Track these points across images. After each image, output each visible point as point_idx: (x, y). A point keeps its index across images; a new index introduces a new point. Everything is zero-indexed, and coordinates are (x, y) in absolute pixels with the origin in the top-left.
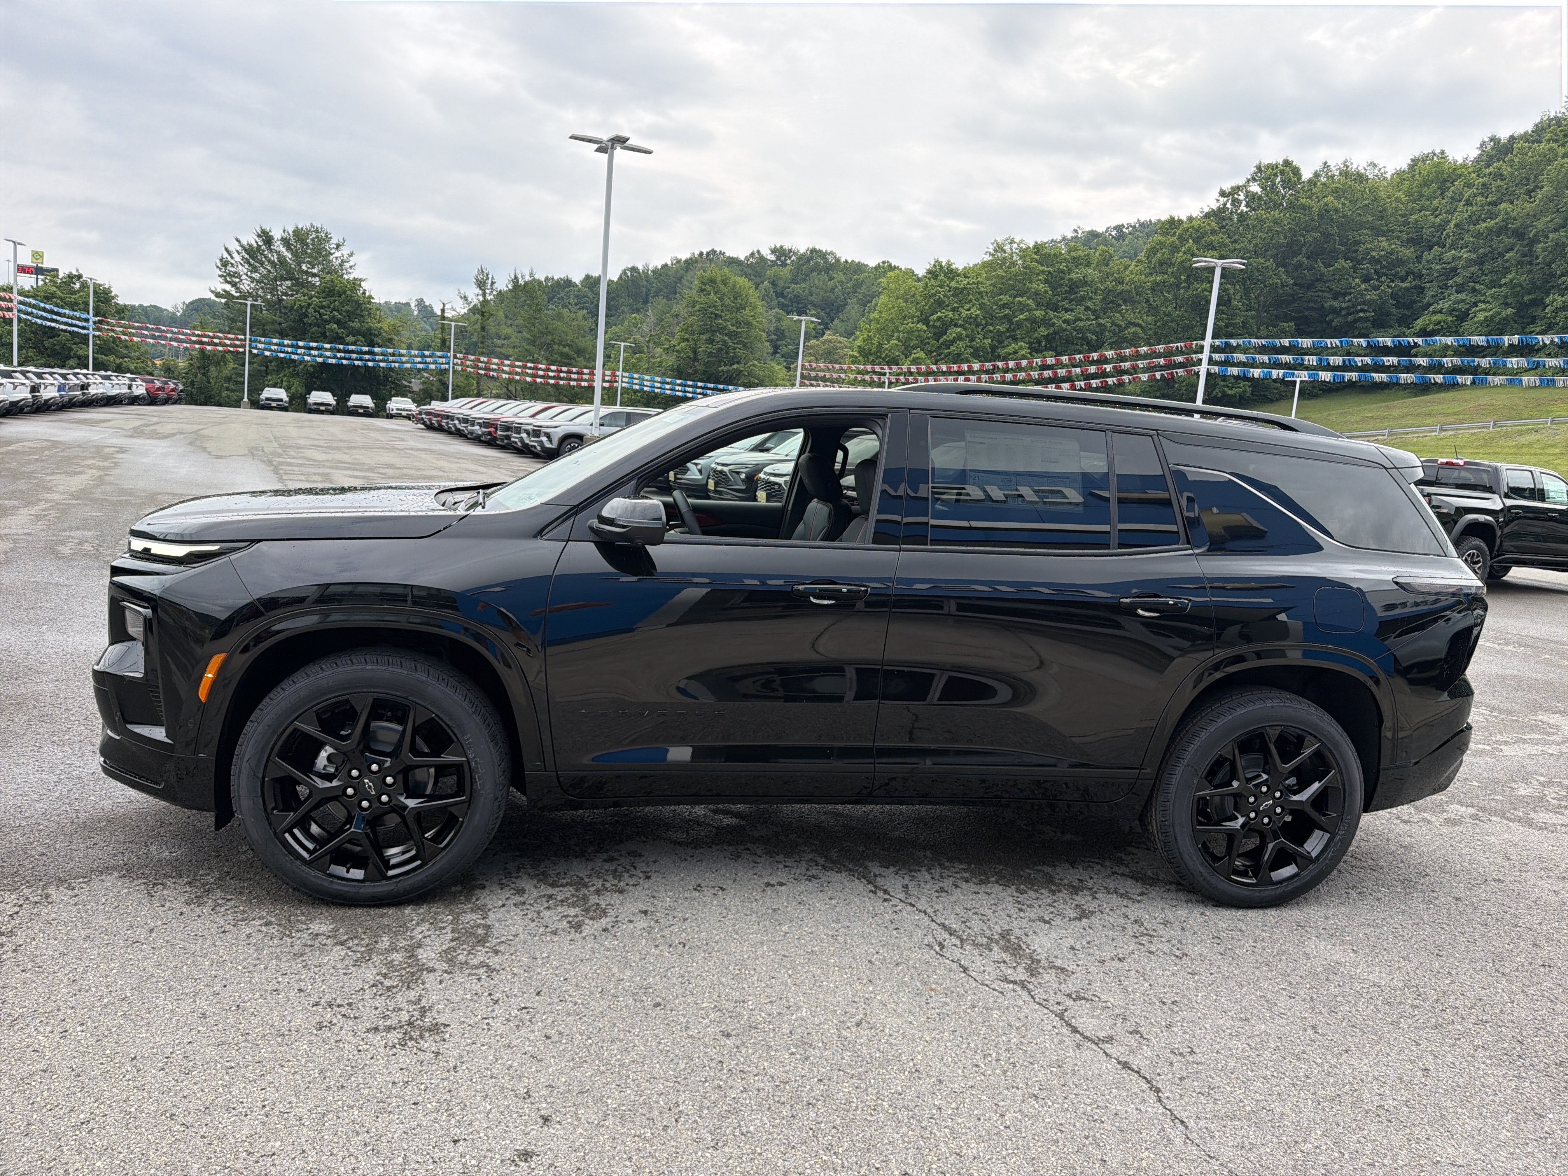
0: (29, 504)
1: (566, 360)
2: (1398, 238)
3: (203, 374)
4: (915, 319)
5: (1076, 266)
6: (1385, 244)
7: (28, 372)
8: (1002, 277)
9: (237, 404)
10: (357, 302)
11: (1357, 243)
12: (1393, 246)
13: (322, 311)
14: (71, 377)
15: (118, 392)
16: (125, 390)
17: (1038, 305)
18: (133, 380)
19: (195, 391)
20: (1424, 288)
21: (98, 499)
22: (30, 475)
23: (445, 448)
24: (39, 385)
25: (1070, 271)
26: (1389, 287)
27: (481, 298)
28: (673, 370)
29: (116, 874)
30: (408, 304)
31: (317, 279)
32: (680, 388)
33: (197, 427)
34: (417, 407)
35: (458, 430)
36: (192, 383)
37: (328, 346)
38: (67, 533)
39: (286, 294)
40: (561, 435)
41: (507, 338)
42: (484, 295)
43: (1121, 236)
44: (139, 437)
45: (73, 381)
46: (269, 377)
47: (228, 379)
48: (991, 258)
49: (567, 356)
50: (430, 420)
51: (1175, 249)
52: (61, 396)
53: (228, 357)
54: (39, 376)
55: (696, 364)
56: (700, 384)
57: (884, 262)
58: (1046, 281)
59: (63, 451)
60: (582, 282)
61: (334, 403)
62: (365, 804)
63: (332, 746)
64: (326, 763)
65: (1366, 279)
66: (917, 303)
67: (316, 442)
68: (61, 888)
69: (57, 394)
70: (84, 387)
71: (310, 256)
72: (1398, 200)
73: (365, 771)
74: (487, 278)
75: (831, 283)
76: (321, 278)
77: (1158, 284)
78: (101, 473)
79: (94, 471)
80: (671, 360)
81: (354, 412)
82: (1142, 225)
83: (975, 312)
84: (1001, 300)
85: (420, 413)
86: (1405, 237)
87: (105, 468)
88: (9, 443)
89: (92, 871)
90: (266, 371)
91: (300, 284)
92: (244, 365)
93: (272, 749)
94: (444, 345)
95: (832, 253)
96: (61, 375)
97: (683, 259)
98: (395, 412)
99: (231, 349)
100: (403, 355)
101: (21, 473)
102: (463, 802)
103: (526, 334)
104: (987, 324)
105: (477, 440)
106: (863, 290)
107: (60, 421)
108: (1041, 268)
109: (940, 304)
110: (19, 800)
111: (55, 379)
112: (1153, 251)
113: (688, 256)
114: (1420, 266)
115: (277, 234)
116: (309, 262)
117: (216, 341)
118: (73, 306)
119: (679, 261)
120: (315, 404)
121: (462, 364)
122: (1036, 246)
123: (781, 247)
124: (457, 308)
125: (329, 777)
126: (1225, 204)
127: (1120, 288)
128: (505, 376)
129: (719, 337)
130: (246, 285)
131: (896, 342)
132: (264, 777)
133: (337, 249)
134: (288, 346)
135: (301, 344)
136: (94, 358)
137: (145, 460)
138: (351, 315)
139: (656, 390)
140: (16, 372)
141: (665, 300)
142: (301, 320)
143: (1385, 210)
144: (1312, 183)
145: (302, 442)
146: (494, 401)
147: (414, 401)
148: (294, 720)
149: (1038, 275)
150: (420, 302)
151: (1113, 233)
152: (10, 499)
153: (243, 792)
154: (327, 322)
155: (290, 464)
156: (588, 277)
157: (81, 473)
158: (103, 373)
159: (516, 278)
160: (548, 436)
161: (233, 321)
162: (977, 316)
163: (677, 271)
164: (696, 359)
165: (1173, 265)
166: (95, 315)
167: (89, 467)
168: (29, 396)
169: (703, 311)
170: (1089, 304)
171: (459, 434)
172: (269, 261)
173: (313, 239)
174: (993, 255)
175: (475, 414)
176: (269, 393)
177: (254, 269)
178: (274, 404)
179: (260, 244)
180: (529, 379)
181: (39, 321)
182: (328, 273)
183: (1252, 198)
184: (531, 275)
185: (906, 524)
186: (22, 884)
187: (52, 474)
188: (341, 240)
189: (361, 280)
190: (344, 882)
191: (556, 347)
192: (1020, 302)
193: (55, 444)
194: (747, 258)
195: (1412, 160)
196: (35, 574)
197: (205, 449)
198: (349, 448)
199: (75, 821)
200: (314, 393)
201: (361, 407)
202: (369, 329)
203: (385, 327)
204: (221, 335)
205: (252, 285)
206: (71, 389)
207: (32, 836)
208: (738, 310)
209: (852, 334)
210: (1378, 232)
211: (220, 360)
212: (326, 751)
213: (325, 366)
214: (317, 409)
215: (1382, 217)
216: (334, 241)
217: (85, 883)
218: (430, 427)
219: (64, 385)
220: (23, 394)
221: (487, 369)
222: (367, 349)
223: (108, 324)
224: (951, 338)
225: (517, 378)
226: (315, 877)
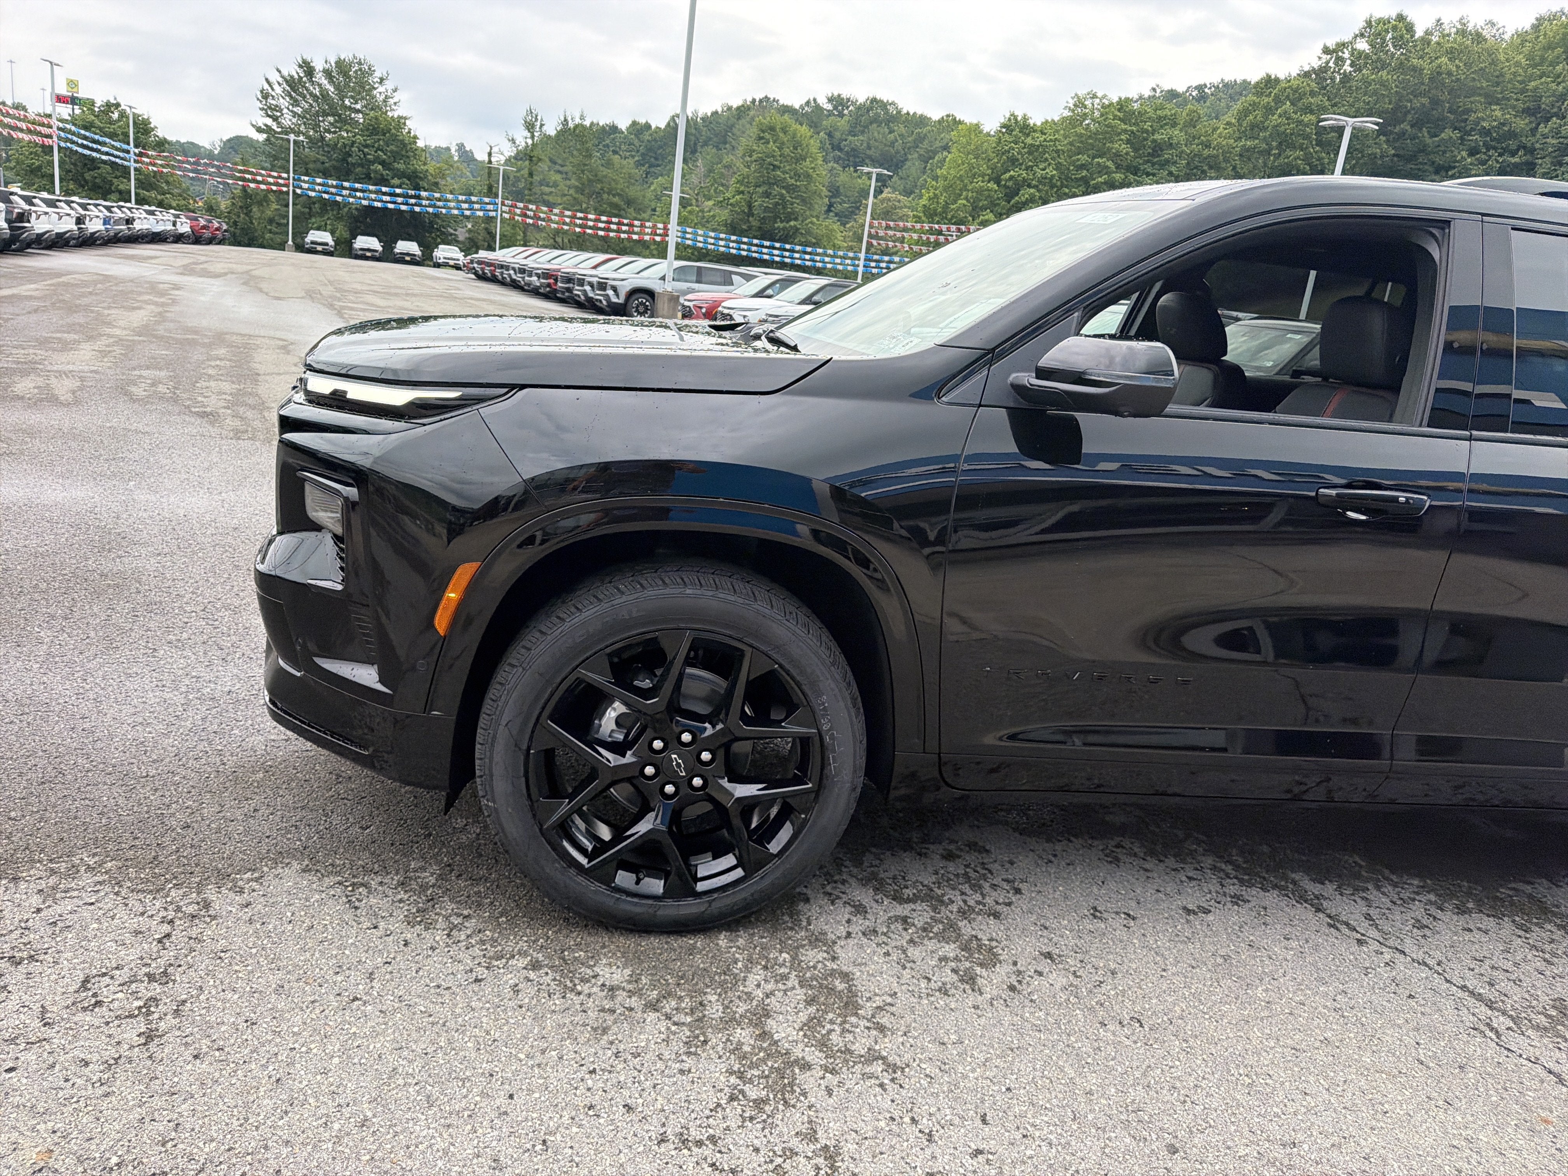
0: (90, 338)
1: (616, 211)
2: (1514, 107)
3: (246, 214)
4: (987, 178)
5: (1162, 127)
6: (1498, 113)
7: (73, 202)
8: (1081, 136)
9: (281, 247)
10: (402, 141)
11: (1468, 111)
12: (1508, 116)
13: (366, 150)
14: (115, 209)
15: (162, 228)
16: (170, 227)
17: (1118, 167)
18: (177, 216)
19: (238, 232)
20: (1535, 164)
21: (162, 337)
22: (86, 308)
23: (503, 299)
24: (85, 216)
25: (1154, 132)
26: (1497, 162)
27: (530, 142)
28: (726, 225)
29: (296, 865)
30: (448, 149)
31: (361, 116)
32: (734, 245)
33: (246, 268)
34: (465, 256)
35: (513, 281)
36: (235, 223)
37: (371, 188)
38: (137, 373)
39: (329, 132)
40: (628, 289)
41: (555, 185)
42: (533, 137)
43: (1202, 97)
44: (190, 275)
45: (118, 214)
46: (313, 220)
47: (271, 221)
48: (1070, 114)
49: (616, 206)
50: (483, 269)
51: (1269, 111)
52: (107, 230)
53: (272, 197)
54: (84, 207)
55: (751, 219)
56: (755, 241)
57: (948, 116)
58: (1128, 142)
59: (116, 285)
60: (628, 129)
61: (380, 249)
62: (669, 789)
63: (626, 704)
64: (614, 727)
65: (1473, 152)
66: (989, 160)
67: (372, 288)
68: (224, 890)
69: (103, 228)
70: (129, 221)
71: (353, 90)
72: (1518, 64)
73: (672, 742)
74: (536, 120)
75: (891, 137)
76: (365, 114)
77: (1248, 150)
78: (161, 309)
79: (153, 307)
80: (724, 214)
81: (400, 259)
82: (1226, 85)
83: (1051, 172)
84: (1078, 160)
85: (472, 262)
86: (1521, 105)
87: (163, 305)
88: (60, 275)
89: (262, 860)
90: (309, 213)
91: (343, 121)
92: (287, 206)
93: (543, 708)
94: (491, 192)
95: (893, 103)
96: (105, 207)
97: (735, 106)
98: (442, 261)
99: (274, 188)
100: (449, 201)
101: (76, 306)
102: (807, 792)
103: (574, 182)
104: (1062, 186)
105: (535, 292)
106: (925, 144)
107: (108, 256)
108: (1124, 126)
109: (1013, 161)
110: (141, 733)
111: (100, 211)
112: (1244, 113)
113: (740, 103)
114: (1533, 140)
115: (319, 65)
116: (352, 97)
117: (259, 178)
118: (112, 136)
119: (730, 108)
120: (362, 249)
121: (510, 212)
122: (1120, 102)
123: (839, 95)
124: (503, 152)
125: (619, 748)
126: (1327, 63)
127: (1206, 152)
128: (554, 226)
129: (776, 190)
130: (288, 120)
131: (964, 202)
132: (529, 749)
133: (381, 83)
134: (333, 186)
135: (346, 184)
136: (136, 194)
137: (202, 298)
138: (396, 156)
139: (710, 247)
140: (60, 201)
141: (714, 150)
142: (344, 160)
143: (1502, 75)
144: (1425, 41)
145: (359, 287)
146: (548, 251)
147: (462, 251)
148: (577, 666)
149: (1120, 134)
150: (461, 147)
151: (1194, 94)
152: (69, 333)
153: (498, 770)
154: (373, 163)
155: (352, 309)
156: (634, 123)
157: (139, 308)
158: (146, 207)
159: (566, 120)
160: (614, 288)
161: (275, 158)
162: (1053, 176)
163: (728, 118)
164: (750, 214)
165: (1265, 129)
166: (136, 146)
167: (146, 302)
168: (75, 228)
169: (761, 161)
170: (1173, 169)
171: (514, 285)
172: (311, 94)
173: (356, 72)
174: (1073, 111)
175: (530, 263)
176: (315, 236)
177: (296, 103)
178: (319, 248)
179: (302, 75)
180: (578, 230)
181: (80, 150)
182: (372, 109)
183: (1357, 56)
184: (582, 118)
185: (1480, 396)
186: (167, 881)
187: (109, 308)
188: (385, 74)
189: (405, 118)
190: (636, 900)
191: (605, 196)
192: (1099, 164)
193: (107, 278)
194: (802, 107)
195: (1537, 19)
196: (110, 417)
197: (261, 290)
198: (407, 295)
199: (221, 769)
200: (360, 238)
201: (408, 254)
202: (415, 172)
203: (431, 170)
204: (263, 172)
205: (294, 120)
206: (117, 222)
207: (168, 794)
208: (797, 161)
209: (912, 192)
210: (1491, 100)
211: (263, 199)
212: (615, 709)
213: (370, 210)
214: (363, 255)
215: (1498, 84)
216: (378, 74)
217: (256, 880)
218: (482, 277)
219: (110, 218)
220: (68, 225)
221: (536, 217)
222: (413, 192)
223: (148, 156)
224: (1023, 199)
225: (566, 227)
226: (595, 892)
